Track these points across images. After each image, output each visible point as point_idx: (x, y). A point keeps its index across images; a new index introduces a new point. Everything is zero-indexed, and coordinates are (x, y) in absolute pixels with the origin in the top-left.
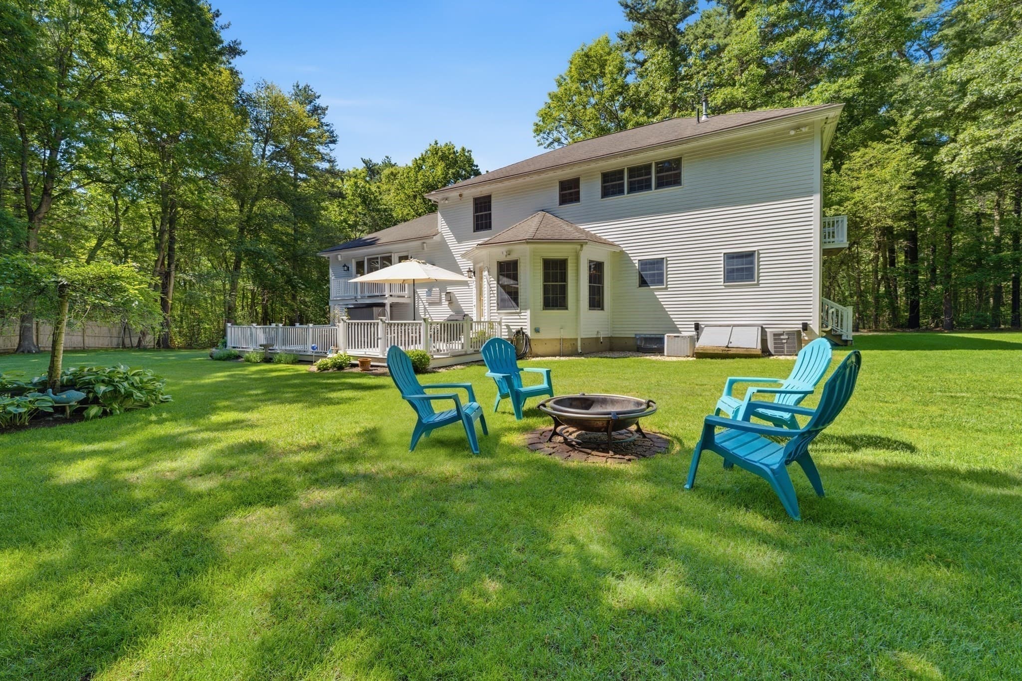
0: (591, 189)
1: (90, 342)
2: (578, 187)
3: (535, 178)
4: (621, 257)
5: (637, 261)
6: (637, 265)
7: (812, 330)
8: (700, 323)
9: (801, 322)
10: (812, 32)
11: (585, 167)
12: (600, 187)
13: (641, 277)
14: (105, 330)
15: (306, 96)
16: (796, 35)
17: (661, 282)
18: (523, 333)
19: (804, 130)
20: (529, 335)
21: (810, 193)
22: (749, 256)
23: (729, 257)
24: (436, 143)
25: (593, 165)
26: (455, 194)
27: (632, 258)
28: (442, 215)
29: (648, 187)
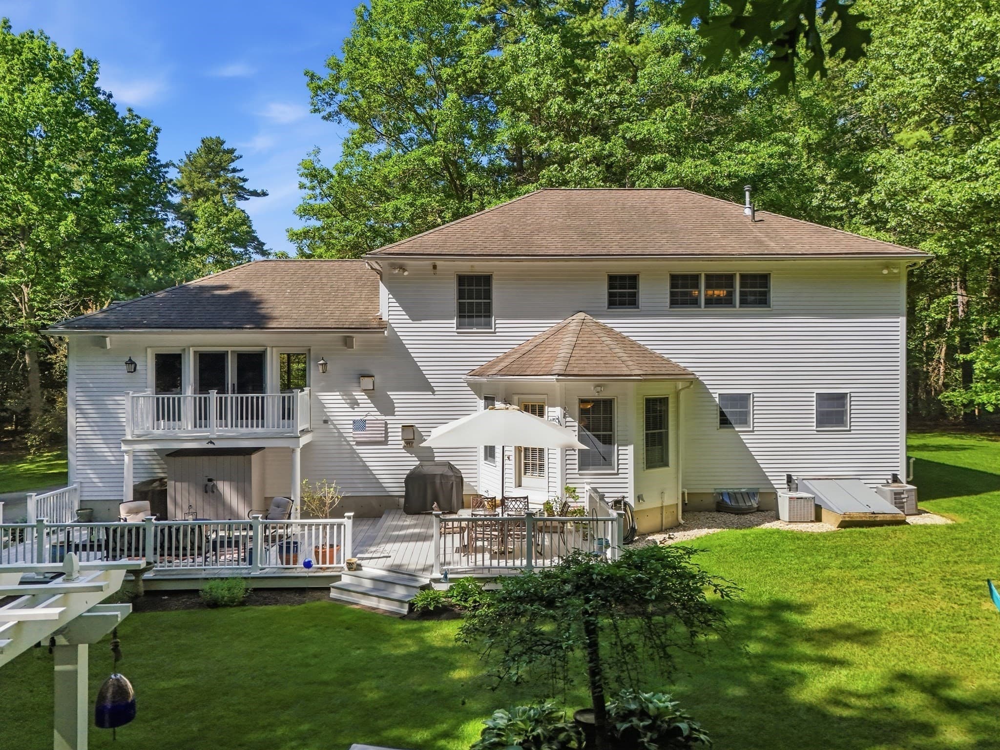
2: (635, 286)
5: (717, 395)
6: (717, 400)
7: (901, 482)
8: (792, 474)
9: (890, 473)
12: (668, 292)
13: (722, 414)
17: (744, 422)
18: (626, 504)
20: (633, 505)
22: (842, 397)
23: (821, 398)
27: (711, 391)
28: (391, 290)
29: (728, 303)
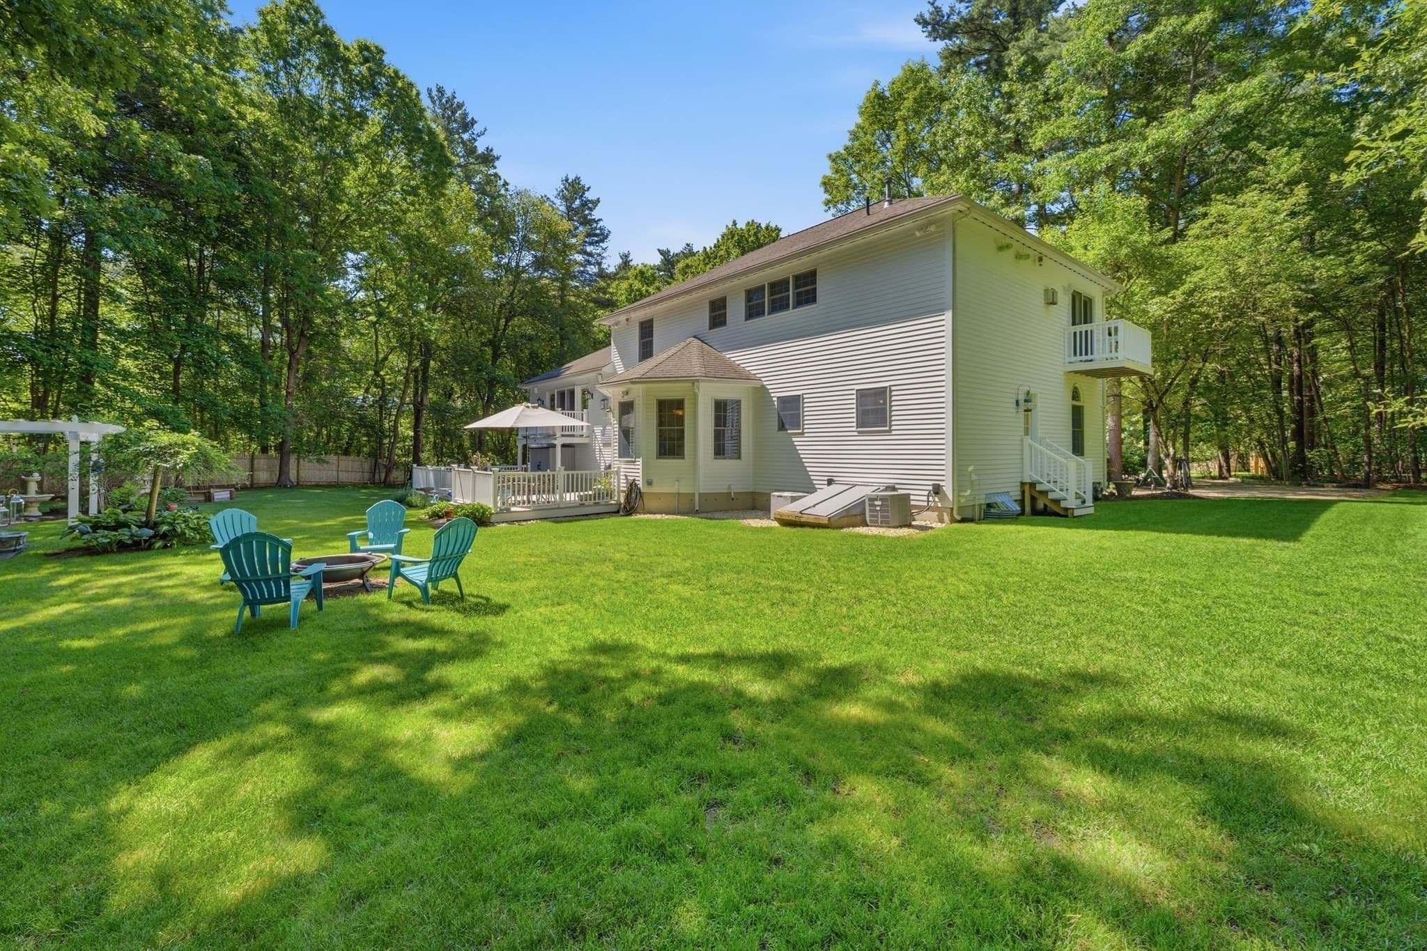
0: (736, 309)
1: (344, 477)
2: (725, 307)
3: (682, 299)
4: (762, 393)
5: (777, 398)
6: (777, 403)
7: (945, 496)
8: (834, 479)
9: (932, 483)
10: (1183, 18)
11: (728, 284)
12: (744, 307)
13: (780, 418)
14: (357, 465)
15: (574, 189)
16: (1157, 29)
17: (798, 425)
18: (635, 485)
19: (932, 228)
20: (642, 488)
21: (941, 311)
22: (882, 393)
23: (862, 394)
24: (735, 224)
25: (736, 282)
26: (623, 318)
27: (772, 395)
28: (614, 342)
29: (786, 307)
